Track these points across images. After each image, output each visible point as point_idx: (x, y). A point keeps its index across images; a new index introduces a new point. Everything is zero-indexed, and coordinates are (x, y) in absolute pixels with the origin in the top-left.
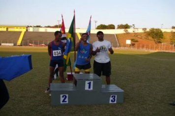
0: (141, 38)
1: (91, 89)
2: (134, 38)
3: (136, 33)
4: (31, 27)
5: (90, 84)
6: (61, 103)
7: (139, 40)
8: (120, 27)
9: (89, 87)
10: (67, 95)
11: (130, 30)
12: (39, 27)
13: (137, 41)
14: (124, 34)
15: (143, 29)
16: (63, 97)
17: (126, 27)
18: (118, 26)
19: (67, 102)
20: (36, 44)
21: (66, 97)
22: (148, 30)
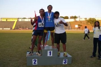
0: (84, 24)
1: (51, 55)
2: (80, 24)
3: (81, 21)
4: (20, 18)
5: (50, 52)
6: (33, 64)
7: (83, 25)
8: (72, 18)
9: (50, 55)
10: (37, 60)
11: (77, 20)
12: (25, 18)
13: (81, 26)
14: (74, 21)
15: (85, 19)
16: (34, 60)
17: (75, 17)
18: (70, 17)
19: (37, 64)
20: (23, 28)
21: (36, 60)
22: (88, 19)
